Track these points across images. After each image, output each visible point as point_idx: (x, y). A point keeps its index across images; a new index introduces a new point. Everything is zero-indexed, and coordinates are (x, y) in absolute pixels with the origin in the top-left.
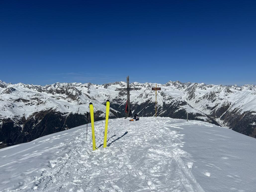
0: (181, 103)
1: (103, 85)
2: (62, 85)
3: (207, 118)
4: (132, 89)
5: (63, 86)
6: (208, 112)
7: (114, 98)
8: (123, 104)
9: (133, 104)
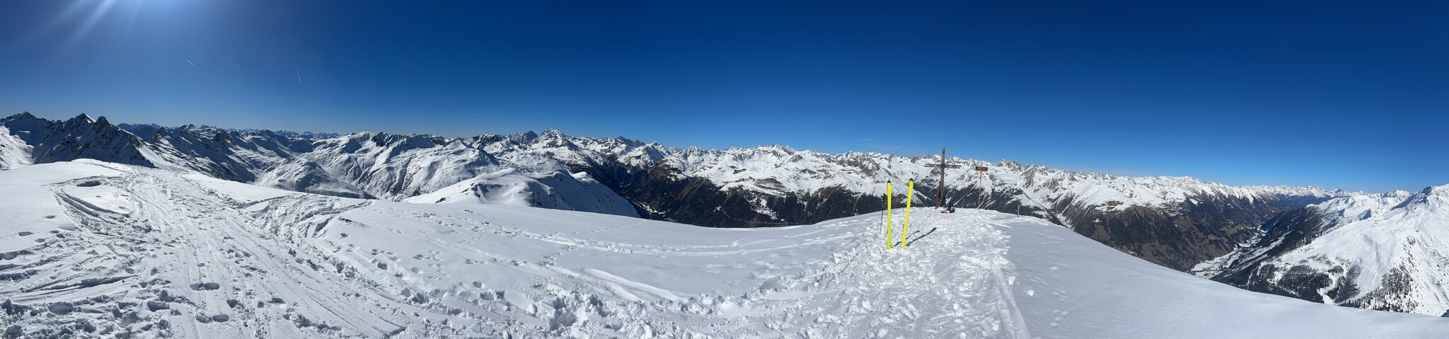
0: (1015, 191)
1: (910, 158)
2: (855, 154)
3: (1046, 213)
4: (948, 166)
5: (857, 157)
6: (1048, 205)
7: (924, 177)
8: (935, 188)
9: (949, 190)
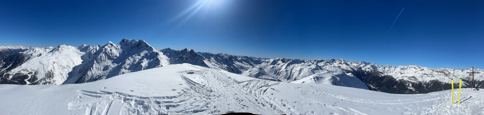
1: (461, 70)
2: (442, 69)
4: (475, 73)
7: (466, 77)
8: (471, 80)
9: (477, 81)
